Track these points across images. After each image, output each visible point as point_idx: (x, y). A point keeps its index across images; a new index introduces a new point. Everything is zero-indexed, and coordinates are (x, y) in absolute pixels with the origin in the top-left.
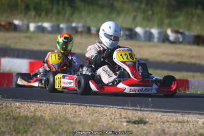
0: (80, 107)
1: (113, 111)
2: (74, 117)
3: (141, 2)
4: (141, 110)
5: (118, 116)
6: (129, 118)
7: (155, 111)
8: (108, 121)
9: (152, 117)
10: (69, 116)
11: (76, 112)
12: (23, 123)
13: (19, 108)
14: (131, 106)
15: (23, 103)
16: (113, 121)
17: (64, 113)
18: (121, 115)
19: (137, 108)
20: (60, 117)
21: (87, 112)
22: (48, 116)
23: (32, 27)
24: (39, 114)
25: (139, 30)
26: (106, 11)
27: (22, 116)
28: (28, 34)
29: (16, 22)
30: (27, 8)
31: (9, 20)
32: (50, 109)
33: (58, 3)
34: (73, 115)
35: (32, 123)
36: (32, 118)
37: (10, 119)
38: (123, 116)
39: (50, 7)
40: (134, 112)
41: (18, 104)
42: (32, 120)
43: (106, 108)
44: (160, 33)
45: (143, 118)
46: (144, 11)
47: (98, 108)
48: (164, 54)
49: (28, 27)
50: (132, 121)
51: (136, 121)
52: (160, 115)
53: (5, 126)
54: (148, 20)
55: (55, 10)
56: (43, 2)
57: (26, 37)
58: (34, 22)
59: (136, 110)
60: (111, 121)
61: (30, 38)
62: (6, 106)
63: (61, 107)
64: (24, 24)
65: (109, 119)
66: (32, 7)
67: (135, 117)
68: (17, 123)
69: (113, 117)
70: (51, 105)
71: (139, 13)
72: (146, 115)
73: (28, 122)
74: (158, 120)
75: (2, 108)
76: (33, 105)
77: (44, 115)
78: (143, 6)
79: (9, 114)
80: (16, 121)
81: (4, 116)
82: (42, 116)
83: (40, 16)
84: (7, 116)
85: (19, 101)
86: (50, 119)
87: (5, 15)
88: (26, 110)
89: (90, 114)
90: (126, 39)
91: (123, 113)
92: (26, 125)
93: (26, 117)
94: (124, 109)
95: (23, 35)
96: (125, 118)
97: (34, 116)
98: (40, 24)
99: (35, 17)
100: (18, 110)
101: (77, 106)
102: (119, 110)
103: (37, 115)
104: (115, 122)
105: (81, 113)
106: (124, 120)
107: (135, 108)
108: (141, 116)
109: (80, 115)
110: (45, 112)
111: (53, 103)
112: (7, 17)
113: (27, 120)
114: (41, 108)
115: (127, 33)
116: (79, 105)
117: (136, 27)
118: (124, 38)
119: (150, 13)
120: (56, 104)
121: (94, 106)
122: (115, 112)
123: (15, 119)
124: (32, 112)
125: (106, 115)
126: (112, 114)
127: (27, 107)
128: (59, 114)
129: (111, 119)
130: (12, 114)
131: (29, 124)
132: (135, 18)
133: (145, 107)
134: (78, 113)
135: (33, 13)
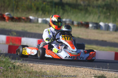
0: (67, 67)
1: (87, 70)
2: (64, 73)
3: (103, 8)
4: (102, 70)
5: (89, 73)
6: (95, 75)
7: (110, 71)
8: (83, 76)
9: (109, 74)
10: (60, 72)
11: (65, 70)
12: (35, 76)
13: (32, 67)
14: (97, 68)
15: (34, 64)
16: (86, 76)
17: (58, 70)
18: (91, 73)
19: (100, 69)
20: (55, 72)
21: (71, 70)
22: (49, 72)
23: (40, 20)
24: (43, 70)
25: (102, 24)
26: (83, 12)
27: (34, 72)
28: (38, 25)
29: (31, 17)
30: (38, 9)
31: (27, 16)
32: (50, 68)
33: (55, 7)
34: (63, 72)
35: (40, 75)
36: (39, 73)
37: (27, 73)
38: (92, 73)
39: (50, 9)
40: (99, 71)
41: (31, 64)
42: (39, 74)
43: (82, 69)
44: (114, 26)
45: (104, 75)
46: (105, 13)
47: (77, 68)
48: (116, 38)
49: (38, 20)
50: (98, 76)
51: (99, 76)
52: (113, 73)
53: (24, 76)
54: (107, 18)
55: (53, 11)
56: (47, 6)
57: (36, 26)
58: (41, 18)
59: (100, 70)
60: (85, 76)
61: (38, 26)
62: (25, 65)
63: (56, 67)
64: (35, 19)
65: (84, 75)
66: (40, 9)
67: (99, 74)
68: (31, 75)
69: (86, 73)
70: (50, 65)
71: (102, 14)
72: (106, 73)
73: (37, 75)
74: (113, 76)
75: (22, 66)
76: (40, 65)
77: (46, 71)
78: (104, 10)
79: (26, 70)
80: (30, 74)
81: (24, 71)
82: (45, 71)
83: (45, 14)
84: (25, 71)
85: (32, 63)
86: (50, 73)
87: (25, 13)
88: (36, 68)
89: (73, 71)
90: (94, 29)
91: (92, 71)
92: (36, 76)
93: (36, 72)
94: (92, 69)
95: (35, 25)
96: (93, 74)
97: (41, 71)
98: (44, 19)
99: (42, 14)
100: (32, 68)
101: (66, 67)
102: (90, 70)
103: (42, 71)
104: (87, 77)
105: (68, 71)
106: (93, 75)
107: (99, 69)
108: (103, 74)
109: (67, 71)
110: (47, 69)
111: (51, 65)
112: (26, 15)
113: (37, 74)
114: (44, 67)
115: (95, 25)
116: (67, 66)
117: (100, 22)
118: (93, 28)
119: (109, 14)
120: (53, 65)
121: (75, 67)
122: (88, 71)
123: (30, 73)
124: (39, 69)
125: (82, 72)
126: (86, 72)
127: (36, 66)
128: (55, 71)
129: (85, 75)
130: (28, 70)
131: (38, 76)
132: (99, 17)
133: (105, 69)
134: (66, 71)
135: (40, 13)
